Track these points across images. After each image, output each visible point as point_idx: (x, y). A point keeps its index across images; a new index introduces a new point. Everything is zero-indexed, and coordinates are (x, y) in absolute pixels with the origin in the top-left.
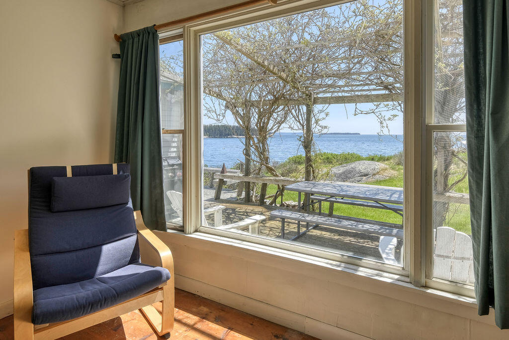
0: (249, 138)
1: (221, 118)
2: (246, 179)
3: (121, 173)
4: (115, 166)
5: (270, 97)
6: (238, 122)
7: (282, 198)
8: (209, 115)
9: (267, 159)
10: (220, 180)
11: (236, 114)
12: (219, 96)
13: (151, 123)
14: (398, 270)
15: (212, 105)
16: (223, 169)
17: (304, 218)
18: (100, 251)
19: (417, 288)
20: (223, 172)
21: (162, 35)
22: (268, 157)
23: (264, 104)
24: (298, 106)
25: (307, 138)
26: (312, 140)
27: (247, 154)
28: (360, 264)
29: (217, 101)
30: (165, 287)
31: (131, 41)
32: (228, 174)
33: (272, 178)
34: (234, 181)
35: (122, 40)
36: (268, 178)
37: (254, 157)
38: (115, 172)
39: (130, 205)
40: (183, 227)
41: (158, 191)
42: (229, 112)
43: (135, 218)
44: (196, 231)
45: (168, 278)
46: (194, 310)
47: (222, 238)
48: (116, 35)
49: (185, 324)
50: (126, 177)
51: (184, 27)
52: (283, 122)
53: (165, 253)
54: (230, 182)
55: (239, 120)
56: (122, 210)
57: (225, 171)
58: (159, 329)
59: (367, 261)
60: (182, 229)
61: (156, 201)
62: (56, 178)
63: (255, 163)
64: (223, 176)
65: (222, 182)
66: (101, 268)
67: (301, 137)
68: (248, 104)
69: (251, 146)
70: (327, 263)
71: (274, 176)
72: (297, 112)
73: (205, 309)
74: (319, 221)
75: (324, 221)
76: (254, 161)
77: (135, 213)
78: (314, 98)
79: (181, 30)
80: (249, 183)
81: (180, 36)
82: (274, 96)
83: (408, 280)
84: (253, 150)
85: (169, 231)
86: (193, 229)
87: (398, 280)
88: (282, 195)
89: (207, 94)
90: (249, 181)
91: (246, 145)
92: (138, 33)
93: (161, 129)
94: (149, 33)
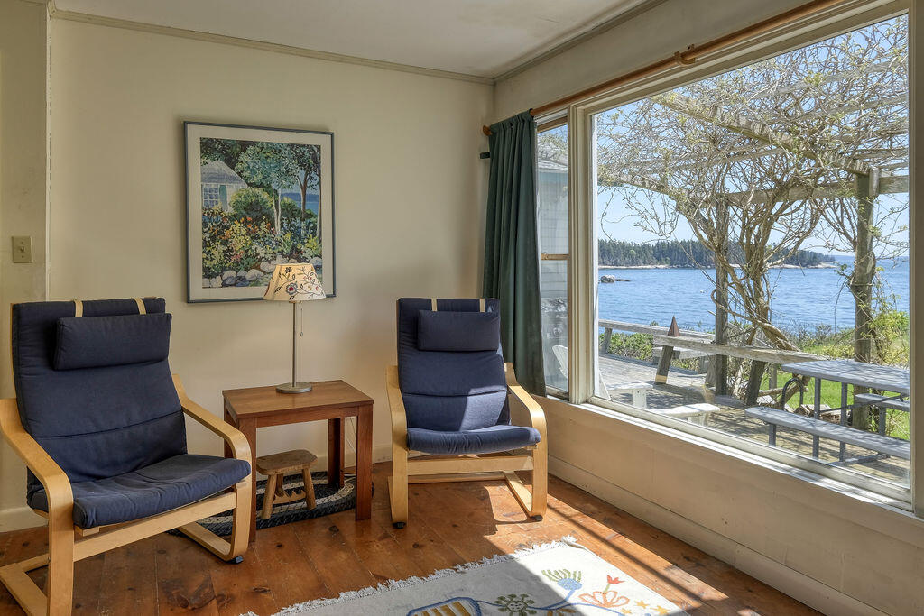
0: (725, 270)
1: (669, 229)
2: (719, 351)
3: (490, 310)
4: (482, 302)
5: (769, 185)
6: (700, 236)
7: (802, 395)
8: (645, 224)
9: (763, 313)
10: (666, 348)
11: (696, 221)
12: (661, 188)
13: (526, 245)
14: (899, 492)
15: (649, 207)
16: (672, 328)
17: (811, 427)
18: (466, 402)
19: (918, 518)
20: (672, 332)
21: (539, 120)
22: (767, 309)
23: (757, 200)
24: (841, 200)
25: (860, 271)
26: (873, 273)
27: (720, 300)
28: (828, 475)
29: (658, 198)
30: (535, 452)
31: (503, 133)
32: (682, 338)
33: (773, 352)
34: (696, 352)
35: (492, 133)
36: (764, 351)
37: (736, 305)
38: (482, 309)
39: (500, 352)
40: (568, 394)
41: (536, 340)
42: (682, 219)
43: (506, 370)
44: (586, 402)
45: (537, 440)
46: (577, 504)
47: (620, 414)
48: (484, 127)
49: (563, 515)
50: (495, 316)
51: (569, 108)
52: (807, 234)
53: (537, 414)
54: (688, 353)
55: (702, 232)
56: (490, 357)
57: (676, 332)
58: (529, 508)
59: (843, 472)
60: (566, 397)
61: (534, 353)
62: (422, 311)
63: (738, 318)
64: (671, 341)
65: (669, 354)
66: (466, 423)
67: (844, 267)
68: (723, 201)
69: (730, 285)
70: (770, 465)
71: (781, 347)
72: (839, 213)
73: (592, 508)
74: (845, 436)
75: (857, 437)
76: (734, 315)
77: (505, 364)
78: (880, 179)
79: (566, 111)
80: (725, 358)
81: (564, 120)
82: (778, 182)
83: (910, 507)
84: (733, 292)
85: (548, 397)
86: (581, 399)
87: (891, 505)
88: (802, 391)
89: (639, 186)
90: (724, 354)
91: (718, 283)
92: (511, 122)
93: (539, 254)
94: (524, 121)
